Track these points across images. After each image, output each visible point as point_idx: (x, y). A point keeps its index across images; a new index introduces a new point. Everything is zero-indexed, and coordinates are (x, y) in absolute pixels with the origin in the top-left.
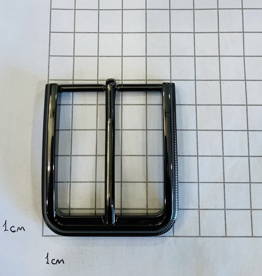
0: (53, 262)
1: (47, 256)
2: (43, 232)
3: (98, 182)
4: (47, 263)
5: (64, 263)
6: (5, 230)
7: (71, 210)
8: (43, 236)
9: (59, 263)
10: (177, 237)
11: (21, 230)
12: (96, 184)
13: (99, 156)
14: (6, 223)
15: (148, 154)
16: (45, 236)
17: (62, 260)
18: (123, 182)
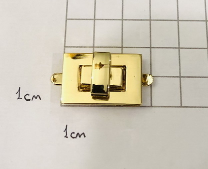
0: (73, 135)
1: (66, 129)
3: (125, 47)
5: (85, 137)
6: (19, 98)
8: (61, 106)
9: (80, 137)
11: (36, 98)
12: (122, 50)
13: (125, 20)
14: (19, 90)
15: (179, 19)
17: (83, 133)
18: (153, 48)
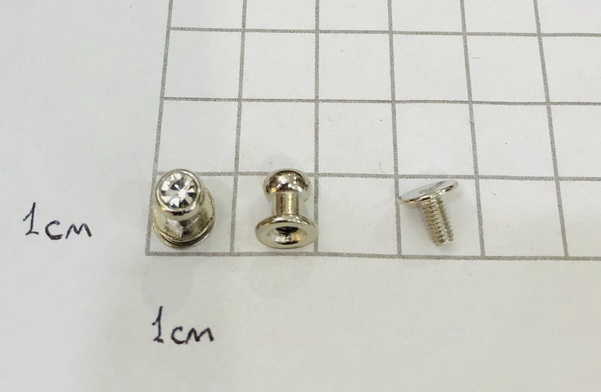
1: (159, 319)
2: (148, 241)
3: (324, 101)
4: (158, 340)
5: (212, 339)
6: (30, 232)
7: (240, 178)
8: (148, 253)
9: (197, 339)
10: (578, 259)
11: (78, 233)
12: (317, 107)
14: (33, 211)
15: (468, 30)
16: (156, 254)
18: (400, 102)
